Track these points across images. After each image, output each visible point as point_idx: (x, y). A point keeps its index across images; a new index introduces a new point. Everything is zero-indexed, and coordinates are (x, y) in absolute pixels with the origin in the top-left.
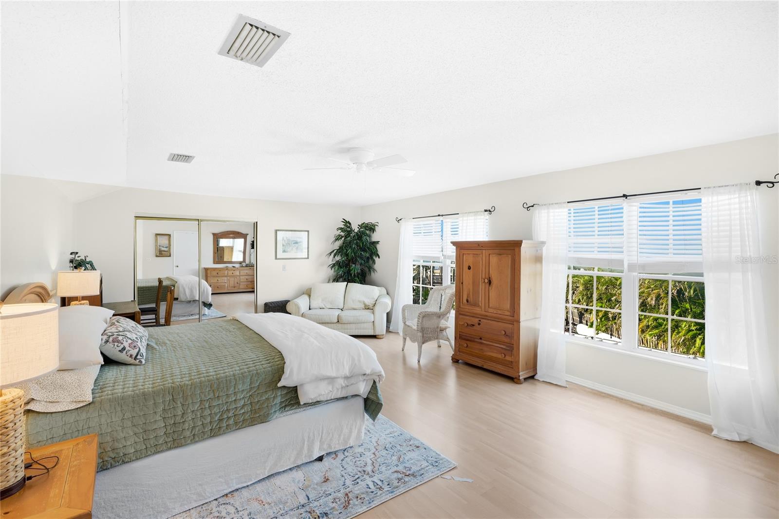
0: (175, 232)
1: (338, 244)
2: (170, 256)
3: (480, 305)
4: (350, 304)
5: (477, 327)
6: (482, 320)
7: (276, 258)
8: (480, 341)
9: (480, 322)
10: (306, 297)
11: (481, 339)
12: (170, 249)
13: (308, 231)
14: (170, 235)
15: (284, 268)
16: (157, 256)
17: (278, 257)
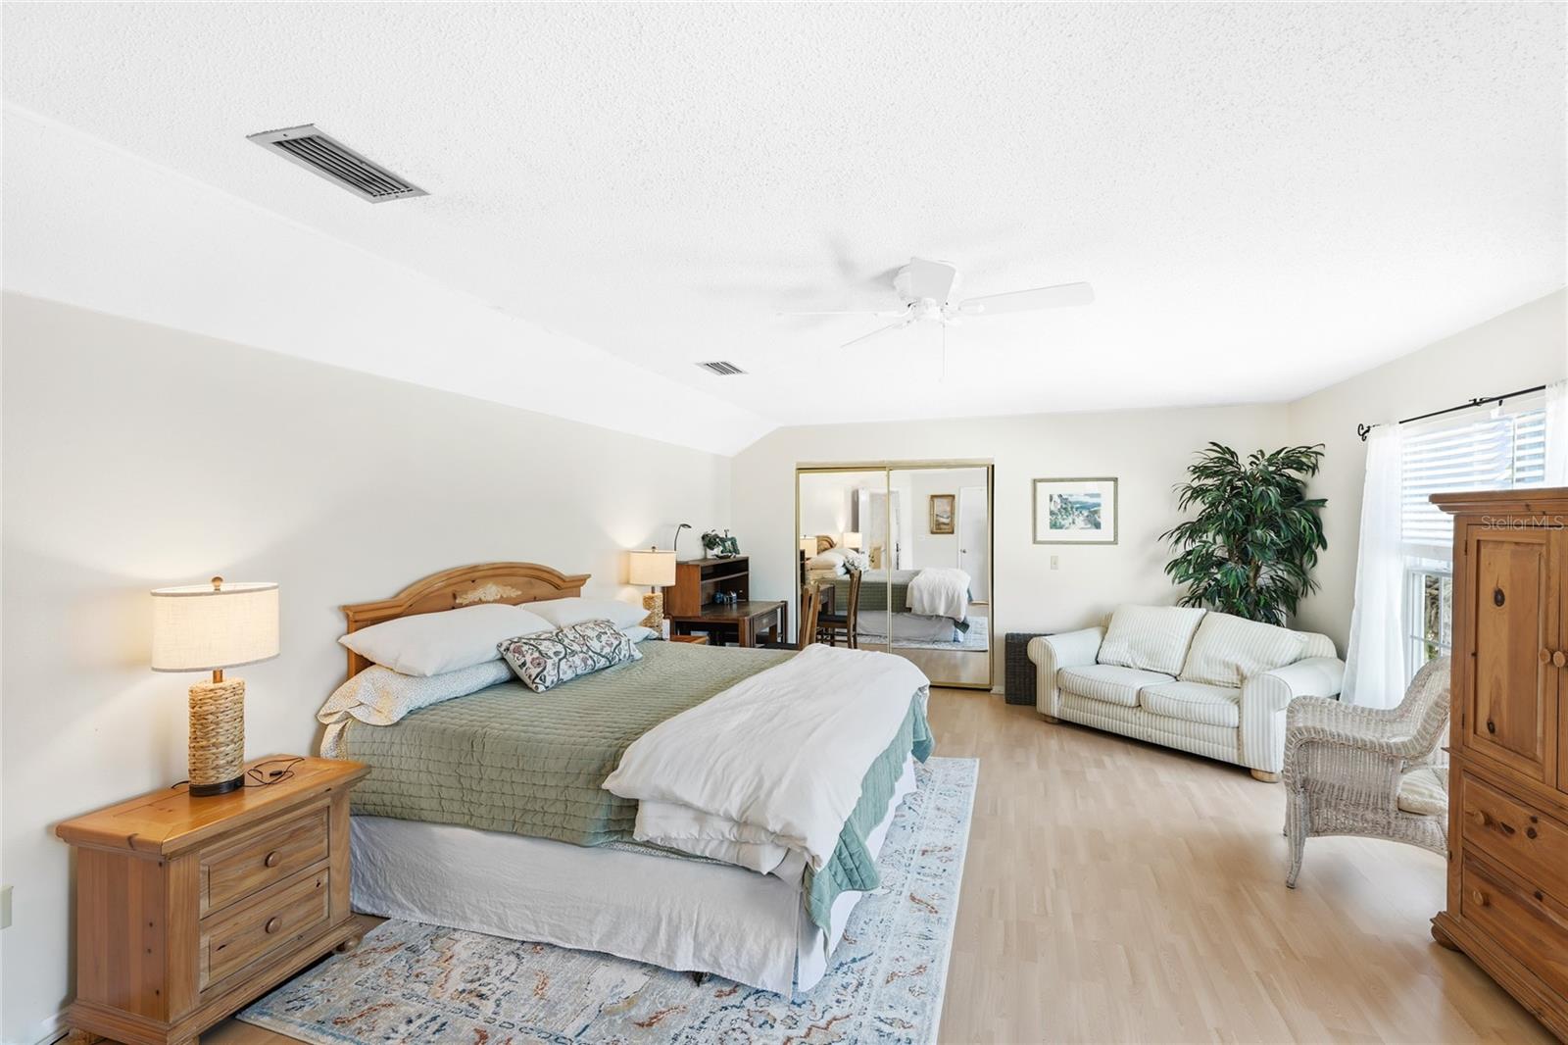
0: (962, 490)
1: (1197, 509)
2: (952, 533)
3: (1539, 753)
4: (1199, 667)
5: (1520, 841)
6: (1543, 822)
7: (1035, 541)
8: (1535, 904)
9: (1534, 826)
10: (1094, 634)
11: (1539, 896)
12: (952, 520)
13: (1115, 480)
14: (953, 497)
15: (1054, 563)
16: (933, 533)
17: (1038, 539)
